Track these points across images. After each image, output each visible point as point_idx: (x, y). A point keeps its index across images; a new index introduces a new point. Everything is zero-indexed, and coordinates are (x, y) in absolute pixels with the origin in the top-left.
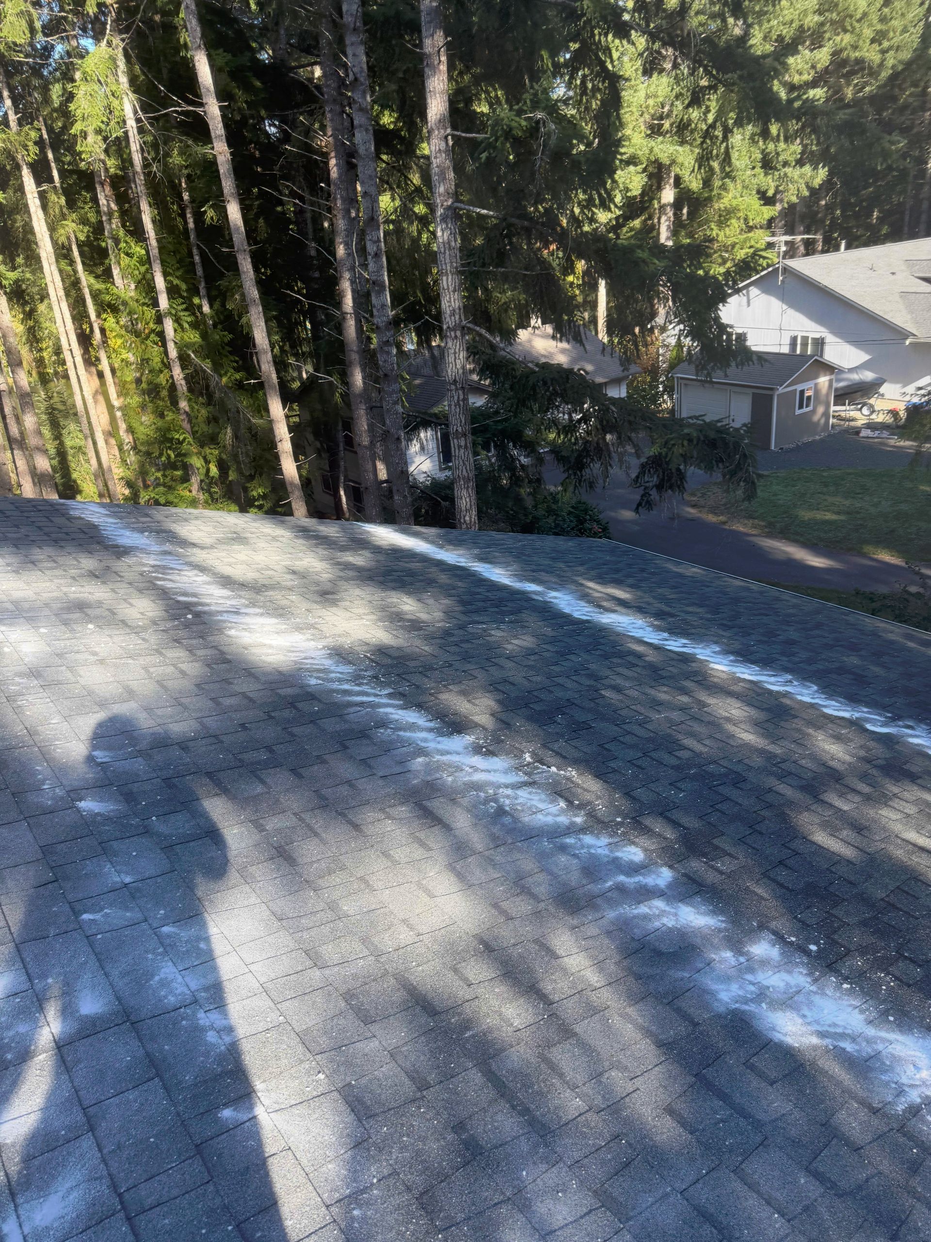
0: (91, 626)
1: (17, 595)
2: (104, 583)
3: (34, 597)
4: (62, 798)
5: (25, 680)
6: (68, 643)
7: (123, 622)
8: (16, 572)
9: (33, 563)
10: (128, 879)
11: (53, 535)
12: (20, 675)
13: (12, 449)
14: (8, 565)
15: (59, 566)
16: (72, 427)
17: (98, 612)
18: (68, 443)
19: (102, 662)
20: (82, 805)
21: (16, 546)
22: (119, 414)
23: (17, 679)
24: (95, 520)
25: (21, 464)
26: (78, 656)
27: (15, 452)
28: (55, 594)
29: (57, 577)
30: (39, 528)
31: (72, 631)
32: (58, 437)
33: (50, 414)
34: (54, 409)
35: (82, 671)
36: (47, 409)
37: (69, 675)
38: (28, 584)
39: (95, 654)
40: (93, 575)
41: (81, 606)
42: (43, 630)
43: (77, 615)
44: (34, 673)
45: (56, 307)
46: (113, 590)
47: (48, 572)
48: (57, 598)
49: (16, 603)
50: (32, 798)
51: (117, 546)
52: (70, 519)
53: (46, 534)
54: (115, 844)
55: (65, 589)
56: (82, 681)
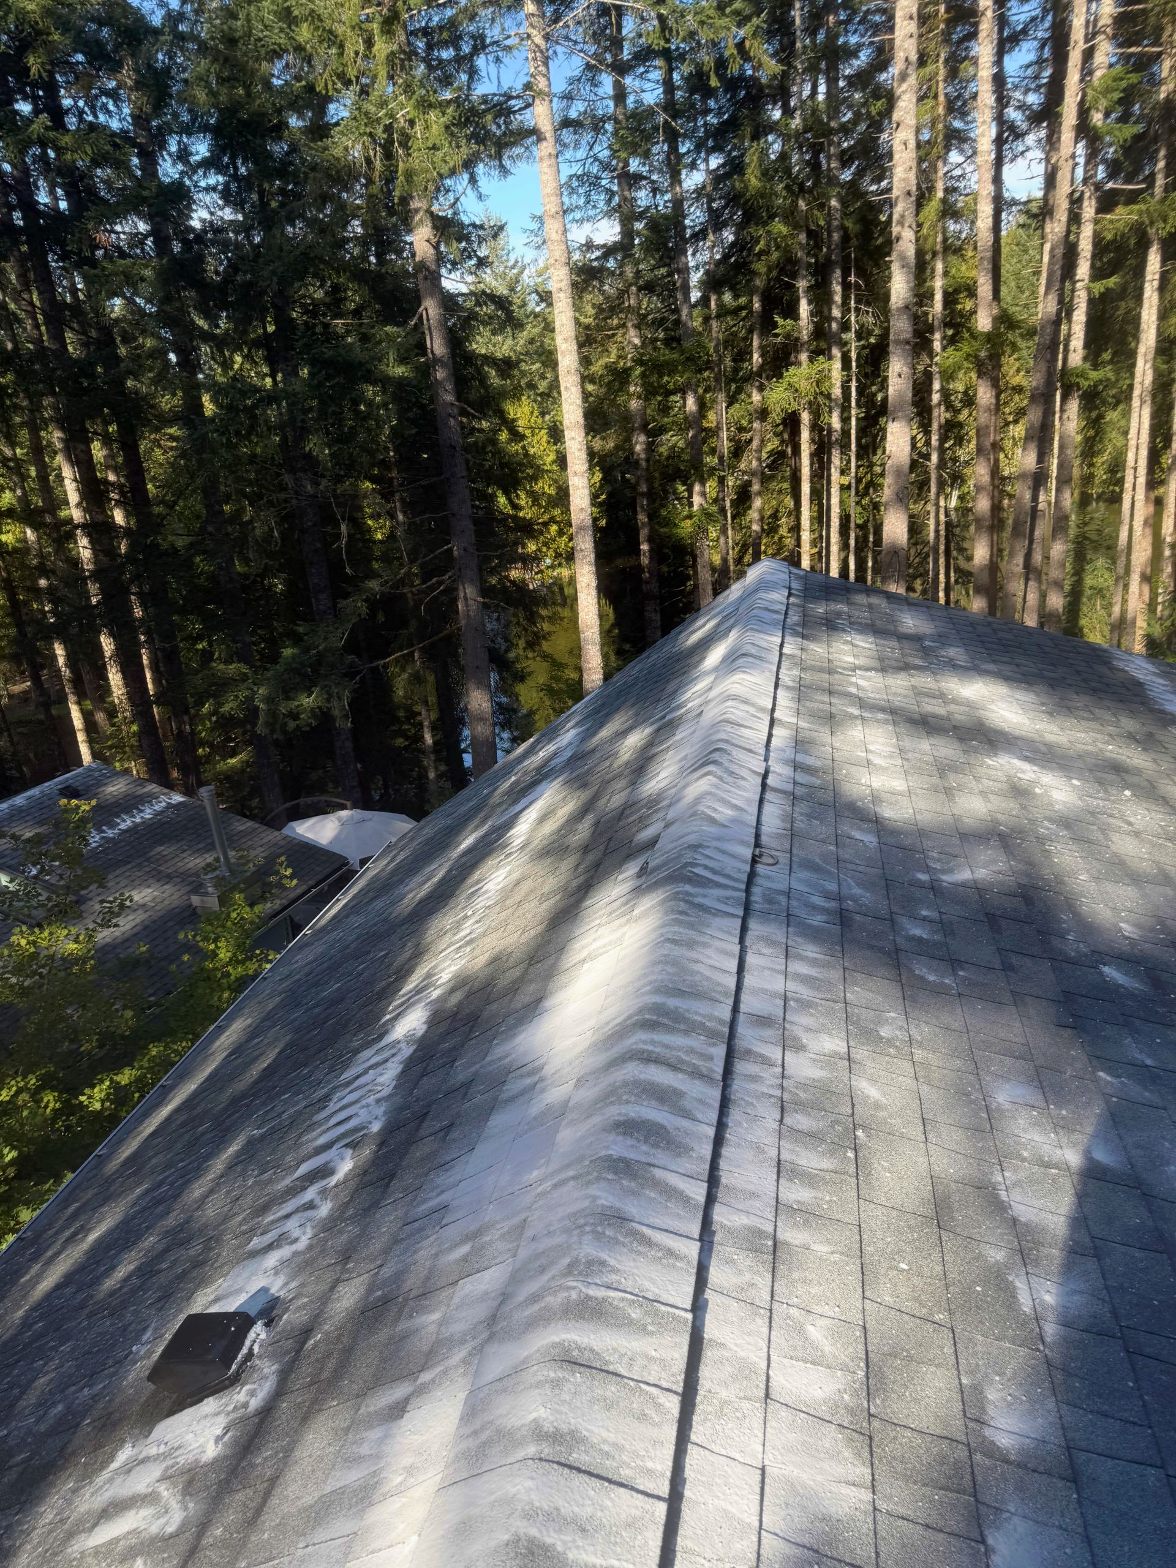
0: (1127, 793)
1: (1050, 738)
2: (1145, 750)
3: (1068, 745)
4: (1086, 955)
5: (1054, 827)
6: (1101, 803)
7: (1164, 798)
8: (1051, 714)
9: (1068, 708)
10: (1149, 1062)
11: (1093, 684)
12: (1051, 820)
13: (1027, 580)
14: (1043, 704)
15: (1095, 719)
16: (1101, 562)
17: (1135, 780)
18: (1089, 581)
19: (1137, 834)
20: (1106, 970)
21: (1052, 686)
22: (1167, 552)
23: (1046, 823)
24: (1140, 676)
25: (1032, 598)
26: (1111, 820)
27: (1031, 583)
28: (1090, 748)
29: (1093, 730)
30: (1078, 672)
31: (1106, 791)
32: (1078, 573)
33: (1078, 543)
34: (1086, 538)
35: (1115, 837)
36: (1077, 537)
37: (1101, 837)
38: (1062, 729)
39: (1130, 824)
40: (1131, 737)
41: (1118, 769)
42: (1075, 782)
43: (1112, 777)
44: (1066, 822)
45: (1135, 416)
46: (1155, 761)
47: (1083, 723)
48: (1091, 753)
49: (1050, 746)
50: (1055, 942)
51: (1163, 712)
52: (1112, 669)
53: (1084, 680)
54: (1138, 1022)
55: (1101, 746)
56: (1114, 848)
